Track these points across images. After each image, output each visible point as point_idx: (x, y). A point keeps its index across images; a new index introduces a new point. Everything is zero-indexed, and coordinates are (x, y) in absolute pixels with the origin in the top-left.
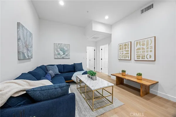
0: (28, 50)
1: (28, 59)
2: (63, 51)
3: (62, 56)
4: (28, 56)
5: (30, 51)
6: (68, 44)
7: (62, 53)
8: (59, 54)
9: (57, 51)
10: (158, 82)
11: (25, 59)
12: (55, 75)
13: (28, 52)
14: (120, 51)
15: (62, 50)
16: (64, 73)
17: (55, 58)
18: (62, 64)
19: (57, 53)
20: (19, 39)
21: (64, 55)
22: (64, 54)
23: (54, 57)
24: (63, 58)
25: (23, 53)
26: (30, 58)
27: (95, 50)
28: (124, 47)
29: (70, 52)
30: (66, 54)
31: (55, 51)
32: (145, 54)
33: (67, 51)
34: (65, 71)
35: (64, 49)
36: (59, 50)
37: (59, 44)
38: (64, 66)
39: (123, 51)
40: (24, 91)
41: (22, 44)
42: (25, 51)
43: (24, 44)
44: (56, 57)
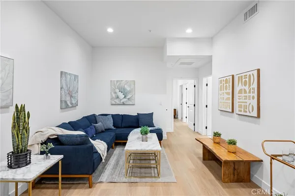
0: (71, 96)
1: (72, 107)
2: (124, 92)
3: (122, 101)
4: (72, 104)
5: (74, 97)
6: (131, 81)
7: (121, 96)
8: (118, 97)
9: (115, 93)
10: (262, 161)
11: (67, 107)
12: (105, 130)
13: (72, 99)
14: (221, 92)
15: (123, 90)
16: (121, 128)
17: (112, 104)
18: (121, 114)
19: (114, 95)
20: (61, 88)
21: (125, 100)
22: (125, 97)
23: (111, 102)
24: (124, 104)
25: (66, 102)
26: (74, 106)
27: (195, 86)
28: (225, 85)
29: (135, 94)
30: (128, 98)
31: (112, 93)
32: (246, 103)
33: (130, 92)
34: (123, 125)
35: (124, 89)
36: (117, 91)
37: (117, 81)
38: (123, 117)
39: (223, 93)
40: (56, 135)
41: (65, 92)
42: (68, 99)
43: (66, 91)
44: (114, 103)
